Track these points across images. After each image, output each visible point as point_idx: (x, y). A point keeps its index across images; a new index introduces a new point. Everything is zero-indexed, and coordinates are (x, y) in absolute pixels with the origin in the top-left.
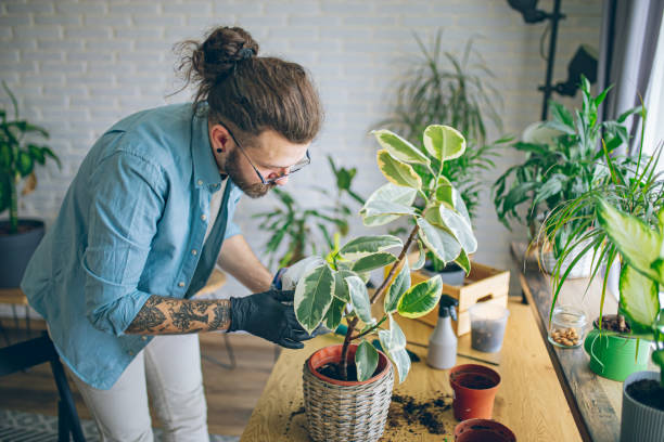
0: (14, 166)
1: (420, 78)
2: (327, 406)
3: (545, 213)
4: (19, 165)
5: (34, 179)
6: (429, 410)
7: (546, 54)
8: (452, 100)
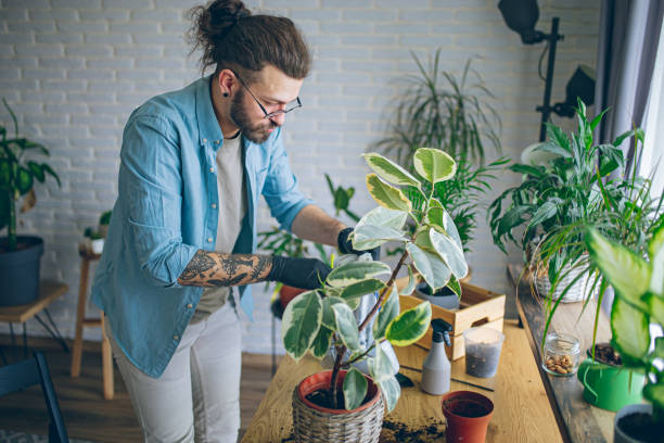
0: (13, 183)
1: (418, 98)
2: (316, 435)
3: (541, 236)
4: (18, 182)
5: (33, 196)
6: (421, 437)
7: (544, 75)
8: (450, 119)
